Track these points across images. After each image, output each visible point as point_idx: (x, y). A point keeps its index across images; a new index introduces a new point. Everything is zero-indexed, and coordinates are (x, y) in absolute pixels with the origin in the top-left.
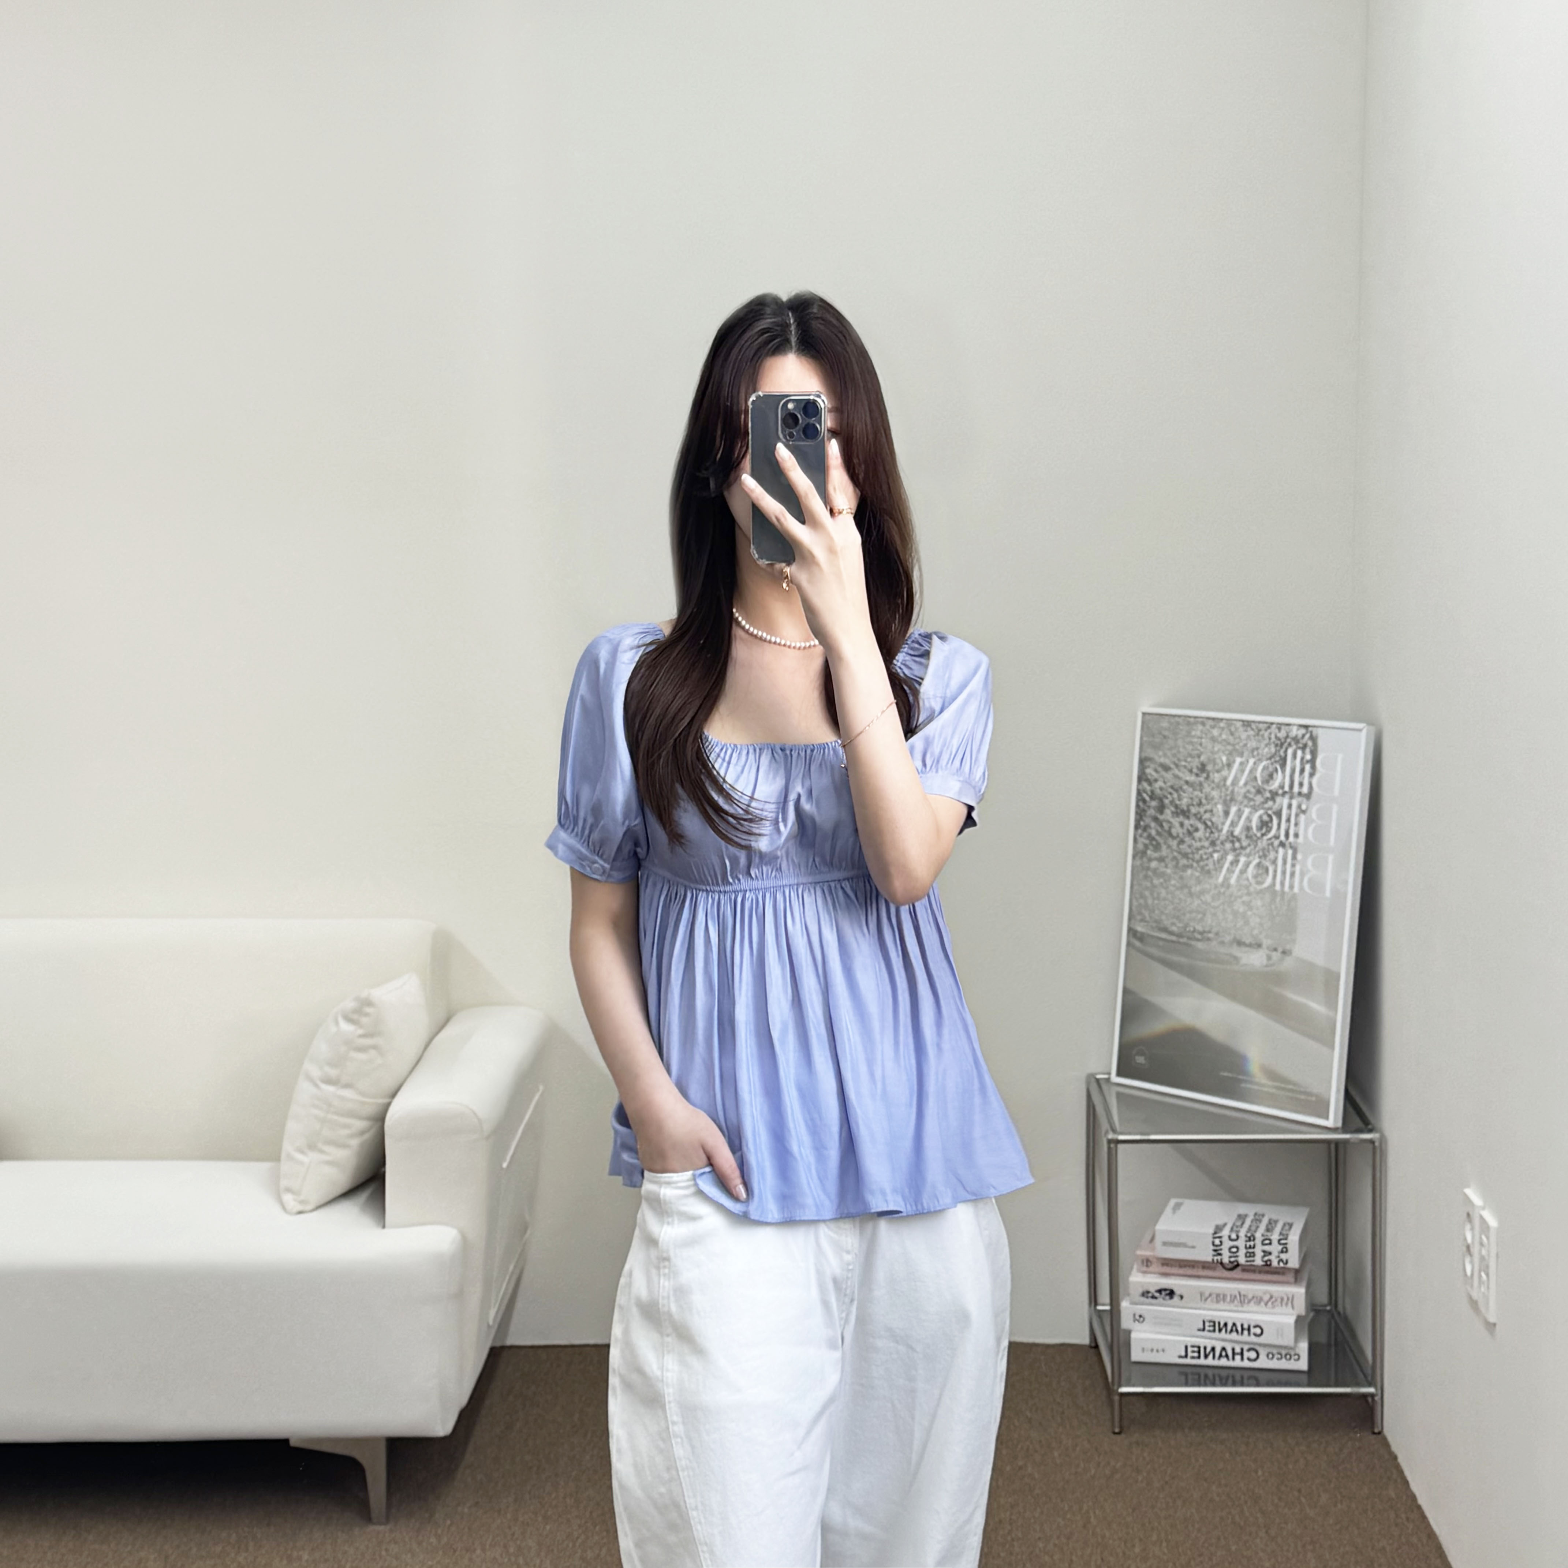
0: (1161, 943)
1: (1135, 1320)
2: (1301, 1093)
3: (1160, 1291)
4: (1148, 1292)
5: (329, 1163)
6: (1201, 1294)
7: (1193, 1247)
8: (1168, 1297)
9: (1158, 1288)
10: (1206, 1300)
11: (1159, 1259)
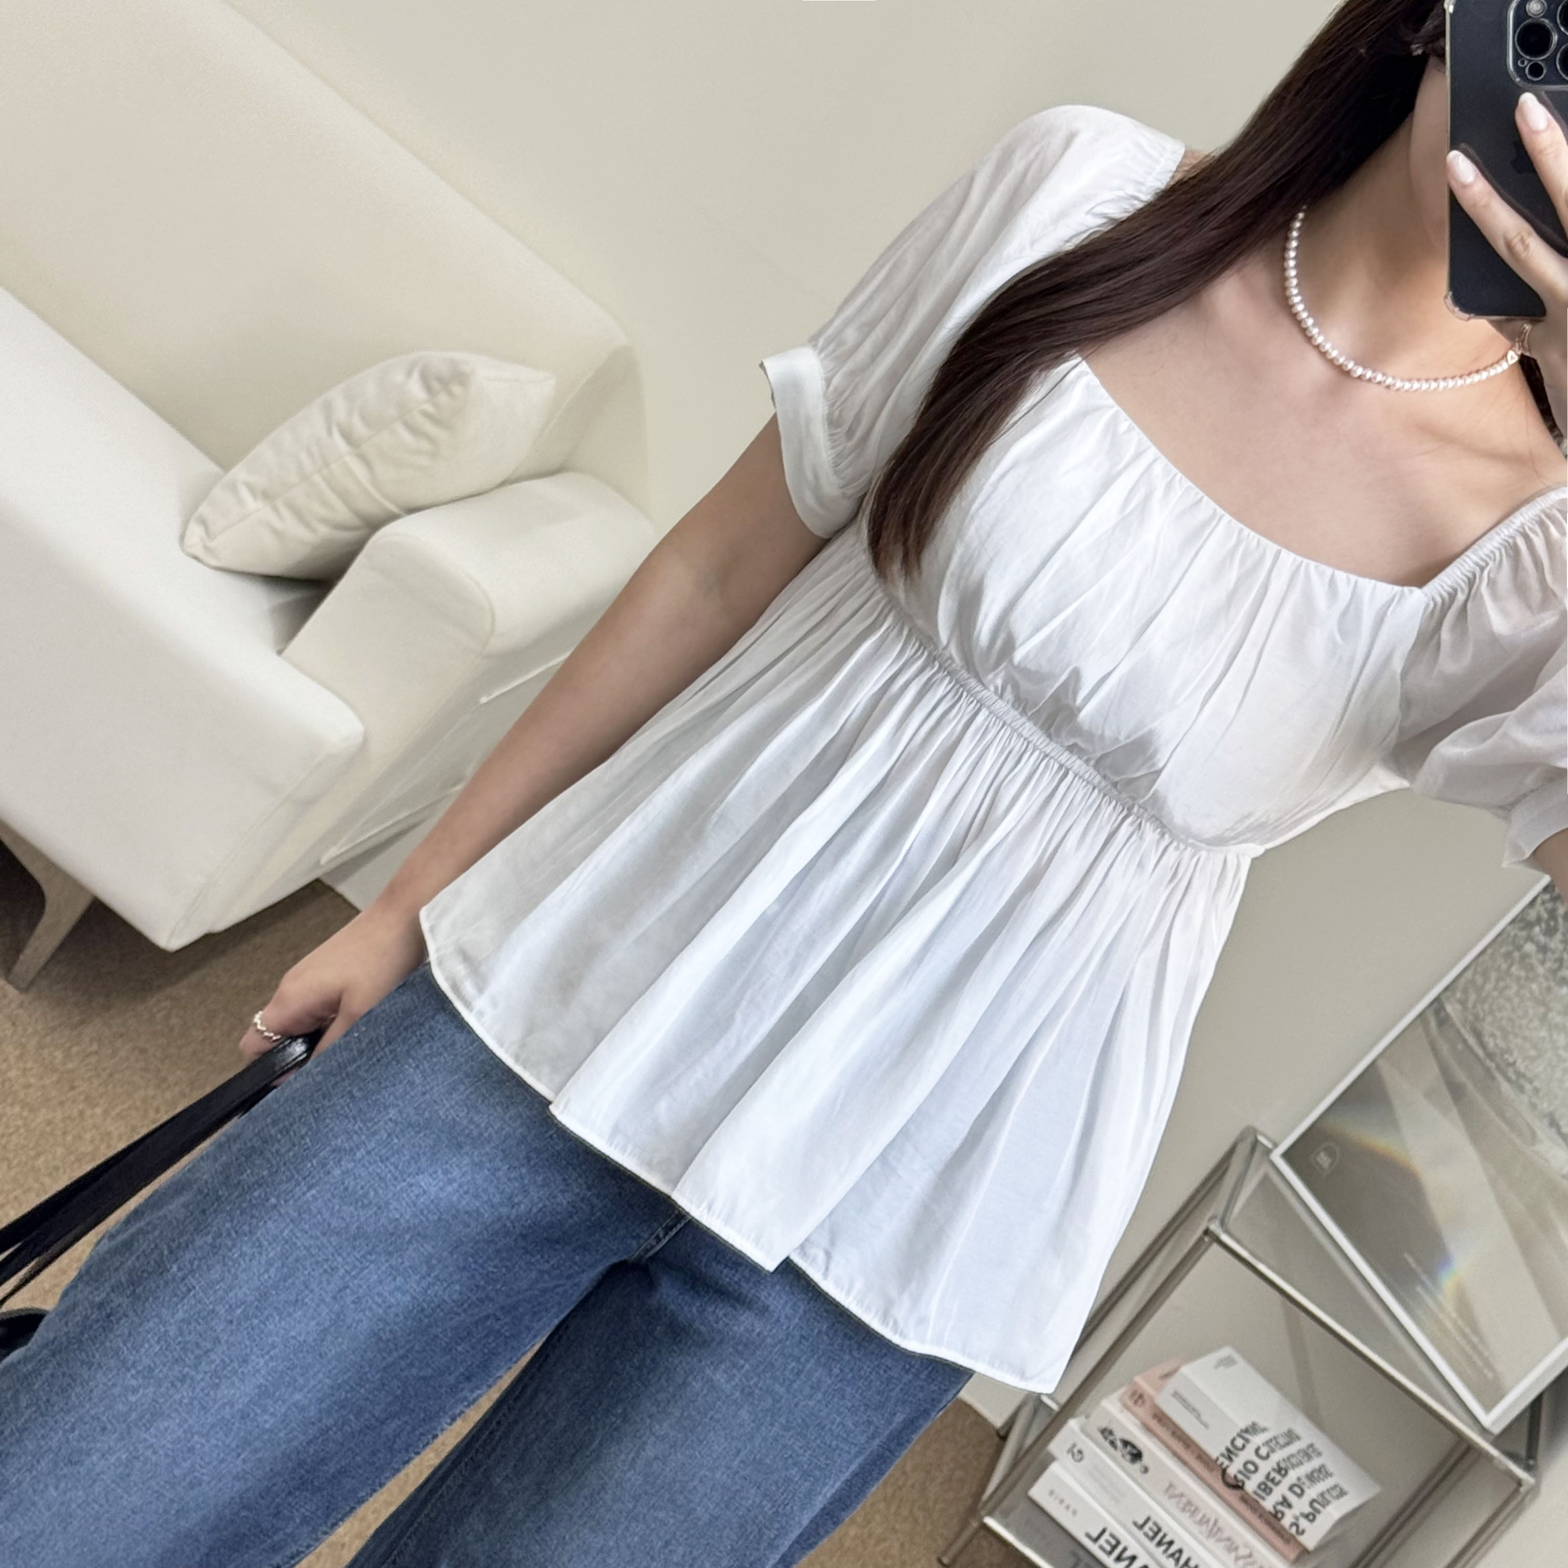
0: (1460, 1046)
1: (1070, 1451)
2: (1480, 1354)
3: (1126, 1443)
4: (1111, 1433)
5: (275, 531)
6: (1171, 1486)
7: (1206, 1426)
8: (1128, 1457)
9: (1128, 1437)
10: (1172, 1497)
11: (1155, 1407)
